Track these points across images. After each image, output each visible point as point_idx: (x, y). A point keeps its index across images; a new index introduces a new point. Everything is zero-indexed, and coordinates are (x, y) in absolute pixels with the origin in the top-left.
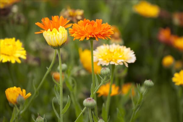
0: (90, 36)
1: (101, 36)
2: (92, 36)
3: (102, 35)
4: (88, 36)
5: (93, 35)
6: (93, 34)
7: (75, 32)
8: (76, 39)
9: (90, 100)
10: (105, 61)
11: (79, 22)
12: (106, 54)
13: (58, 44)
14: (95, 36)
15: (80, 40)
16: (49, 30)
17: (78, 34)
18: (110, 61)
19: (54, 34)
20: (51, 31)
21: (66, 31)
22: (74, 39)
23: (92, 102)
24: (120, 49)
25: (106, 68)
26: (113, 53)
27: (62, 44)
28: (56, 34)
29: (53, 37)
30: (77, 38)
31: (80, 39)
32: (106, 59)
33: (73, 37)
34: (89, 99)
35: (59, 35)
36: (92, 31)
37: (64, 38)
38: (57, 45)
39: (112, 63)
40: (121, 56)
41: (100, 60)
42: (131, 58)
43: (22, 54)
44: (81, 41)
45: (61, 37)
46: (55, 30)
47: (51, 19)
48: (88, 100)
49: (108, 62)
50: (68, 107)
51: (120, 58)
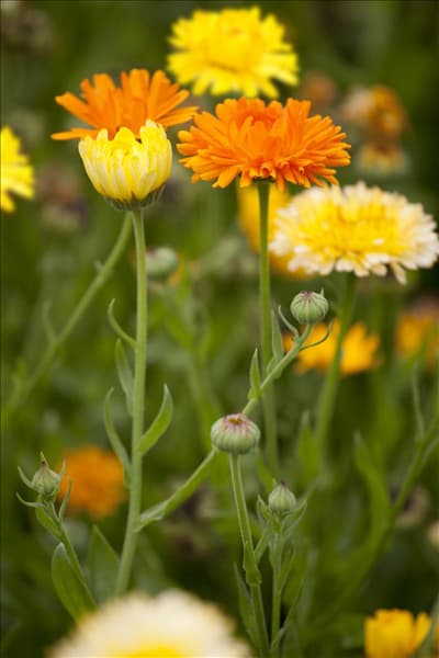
0: (254, 173)
1: (297, 175)
2: (261, 175)
3: (301, 169)
4: (247, 173)
5: (265, 169)
6: (265, 166)
7: (199, 151)
8: (200, 181)
9: (237, 423)
10: (320, 258)
11: (219, 107)
12: (326, 227)
13: (133, 194)
14: (273, 175)
15: (214, 185)
16: (103, 134)
17: (208, 158)
18: (337, 259)
19: (119, 154)
20: (111, 137)
21: (165, 146)
22: (195, 178)
23: (244, 431)
24: (383, 208)
25: (314, 294)
26: (353, 224)
27: (150, 195)
28: (127, 153)
29: (115, 165)
30: (205, 176)
31: (216, 180)
32: (321, 249)
33: (191, 171)
34: (233, 421)
35: (135, 158)
36: (262, 154)
37: (156, 174)
38: (130, 195)
39: (344, 266)
40: (379, 242)
41: (300, 249)
42: (421, 247)
43: (18, 179)
44: (218, 188)
45: (144, 168)
46: (125, 134)
47: (118, 83)
48: (231, 425)
49: (327, 258)
50: (163, 430)
51: (376, 249)
